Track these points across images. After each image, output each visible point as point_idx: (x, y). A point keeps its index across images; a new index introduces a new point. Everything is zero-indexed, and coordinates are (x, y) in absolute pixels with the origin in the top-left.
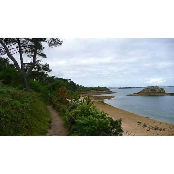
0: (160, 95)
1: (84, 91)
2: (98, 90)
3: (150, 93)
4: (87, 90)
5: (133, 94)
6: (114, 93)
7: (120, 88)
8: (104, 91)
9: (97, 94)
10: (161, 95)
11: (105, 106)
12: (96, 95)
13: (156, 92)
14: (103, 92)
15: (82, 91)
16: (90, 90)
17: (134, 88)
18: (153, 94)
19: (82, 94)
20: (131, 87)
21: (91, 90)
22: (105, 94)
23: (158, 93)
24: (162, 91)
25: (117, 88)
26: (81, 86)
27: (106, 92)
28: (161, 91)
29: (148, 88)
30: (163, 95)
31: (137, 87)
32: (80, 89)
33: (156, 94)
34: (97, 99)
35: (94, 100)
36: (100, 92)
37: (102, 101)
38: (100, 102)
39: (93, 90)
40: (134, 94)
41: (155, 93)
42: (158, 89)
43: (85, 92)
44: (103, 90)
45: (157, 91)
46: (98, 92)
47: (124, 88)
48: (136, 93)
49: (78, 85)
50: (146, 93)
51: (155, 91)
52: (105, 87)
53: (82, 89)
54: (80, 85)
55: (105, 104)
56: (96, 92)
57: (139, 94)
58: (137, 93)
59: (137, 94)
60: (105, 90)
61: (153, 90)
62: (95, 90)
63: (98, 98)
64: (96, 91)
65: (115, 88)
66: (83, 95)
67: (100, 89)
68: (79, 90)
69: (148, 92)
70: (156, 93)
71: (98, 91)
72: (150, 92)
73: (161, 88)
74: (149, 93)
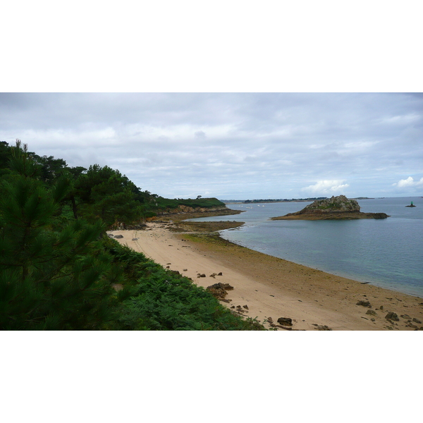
0: (353, 219)
1: (163, 209)
2: (197, 206)
3: (326, 213)
4: (169, 207)
5: (287, 215)
6: (238, 212)
7: (248, 202)
8: (214, 209)
9: (196, 215)
10: (354, 217)
11: (230, 248)
12: (194, 217)
13: (341, 210)
14: (210, 210)
15: (157, 208)
16: (177, 207)
17: (278, 201)
18: (335, 216)
19: (159, 215)
20: (271, 200)
21: (181, 207)
22: (215, 215)
23: (346, 212)
24: (354, 207)
25: (239, 201)
26: (154, 195)
27: (218, 211)
28: (351, 208)
29: (321, 201)
30: (358, 219)
31: (286, 200)
32: (153, 202)
33: (343, 216)
34: (202, 229)
35: (194, 233)
36: (203, 210)
37: (214, 233)
38: (211, 237)
39: (185, 205)
40: (289, 217)
41: (338, 212)
42: (346, 204)
43: (165, 211)
44: (211, 207)
45: (344, 208)
46: (198, 211)
47: (256, 201)
48: (293, 214)
49: (147, 193)
50: (318, 212)
51: (339, 207)
52: (214, 199)
53: (158, 203)
54: (152, 193)
55: (227, 243)
56: (193, 210)
57: (302, 215)
58: (297, 214)
59: (298, 216)
60: (215, 206)
61: (333, 205)
62: (190, 206)
63: (203, 225)
64: (194, 208)
65: (234, 201)
66: (161, 219)
67: (202, 204)
68: (151, 206)
69: (323, 210)
70: (341, 213)
71: (197, 209)
72: (327, 210)
73: (352, 202)
74: (324, 213)
